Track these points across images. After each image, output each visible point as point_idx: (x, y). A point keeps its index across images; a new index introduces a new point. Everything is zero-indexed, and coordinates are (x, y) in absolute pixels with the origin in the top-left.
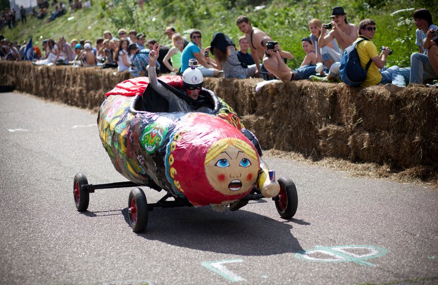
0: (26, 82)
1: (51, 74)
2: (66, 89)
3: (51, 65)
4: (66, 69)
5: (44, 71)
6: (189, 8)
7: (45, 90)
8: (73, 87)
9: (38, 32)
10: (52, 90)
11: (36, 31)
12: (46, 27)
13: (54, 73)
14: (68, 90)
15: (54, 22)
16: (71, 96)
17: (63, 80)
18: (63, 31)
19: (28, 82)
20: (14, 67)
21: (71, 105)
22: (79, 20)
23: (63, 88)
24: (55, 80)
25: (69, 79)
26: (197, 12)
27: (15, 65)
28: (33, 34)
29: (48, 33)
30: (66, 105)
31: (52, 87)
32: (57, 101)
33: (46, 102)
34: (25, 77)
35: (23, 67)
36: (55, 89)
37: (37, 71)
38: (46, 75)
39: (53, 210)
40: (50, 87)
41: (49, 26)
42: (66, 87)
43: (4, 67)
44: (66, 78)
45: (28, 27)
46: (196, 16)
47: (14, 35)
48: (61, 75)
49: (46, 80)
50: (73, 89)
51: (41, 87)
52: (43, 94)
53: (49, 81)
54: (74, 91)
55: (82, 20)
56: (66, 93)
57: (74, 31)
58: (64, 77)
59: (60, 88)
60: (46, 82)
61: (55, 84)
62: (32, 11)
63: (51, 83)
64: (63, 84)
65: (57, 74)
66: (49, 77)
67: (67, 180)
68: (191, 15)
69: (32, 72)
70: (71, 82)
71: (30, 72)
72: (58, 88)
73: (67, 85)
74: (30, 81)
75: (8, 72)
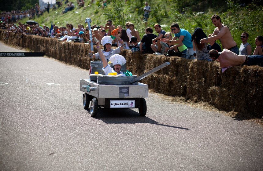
0: (53, 51)
1: (71, 47)
2: (81, 58)
3: (71, 42)
4: (81, 45)
5: (66, 45)
6: (154, 11)
7: (66, 57)
8: (85, 57)
9: (56, 19)
10: (70, 58)
11: (55, 19)
12: (61, 17)
13: (73, 47)
14: (82, 58)
15: (66, 14)
16: (83, 62)
17: (78, 52)
18: (72, 20)
19: (54, 51)
20: (45, 41)
21: (84, 68)
22: (83, 14)
23: (79, 57)
24: (73, 52)
25: (82, 51)
26: (159, 13)
27: (46, 40)
28: (53, 20)
29: (63, 20)
30: (79, 68)
31: (70, 55)
32: (73, 65)
33: (66, 65)
34: (52, 48)
35: (51, 42)
36: (73, 57)
37: (61, 45)
38: (67, 47)
39: (95, 152)
40: (69, 55)
41: (63, 16)
42: (80, 56)
43: (39, 40)
44: (81, 51)
45: (50, 16)
46: (158, 16)
47: (41, 20)
48: (77, 49)
49: (67, 51)
50: (85, 58)
51: (63, 55)
52: (64, 60)
53: (69, 52)
54: (86, 60)
55: (84, 14)
56: (80, 60)
57: (79, 20)
58: (79, 50)
59: (76, 57)
60: (67, 52)
61: (73, 54)
62: (53, 6)
63: (70, 53)
64: (79, 54)
65: (75, 48)
66: (69, 49)
67: (97, 126)
68: (155, 15)
69: (57, 45)
70: (84, 54)
71: (56, 45)
72: (75, 57)
73: (81, 55)
74: (55, 51)
75: (41, 44)
